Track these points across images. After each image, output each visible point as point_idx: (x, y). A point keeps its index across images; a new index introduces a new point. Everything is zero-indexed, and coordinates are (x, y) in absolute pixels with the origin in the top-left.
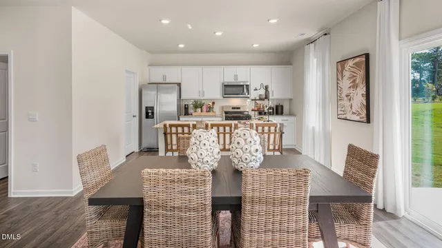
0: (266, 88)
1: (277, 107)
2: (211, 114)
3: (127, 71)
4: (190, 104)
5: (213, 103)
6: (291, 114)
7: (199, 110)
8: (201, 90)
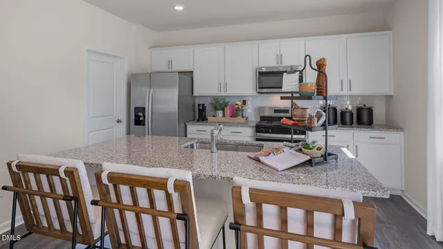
0: (320, 66)
1: (359, 110)
2: (239, 119)
3: (88, 50)
4: (207, 103)
5: (244, 102)
6: (391, 125)
7: (220, 113)
8: (222, 81)
